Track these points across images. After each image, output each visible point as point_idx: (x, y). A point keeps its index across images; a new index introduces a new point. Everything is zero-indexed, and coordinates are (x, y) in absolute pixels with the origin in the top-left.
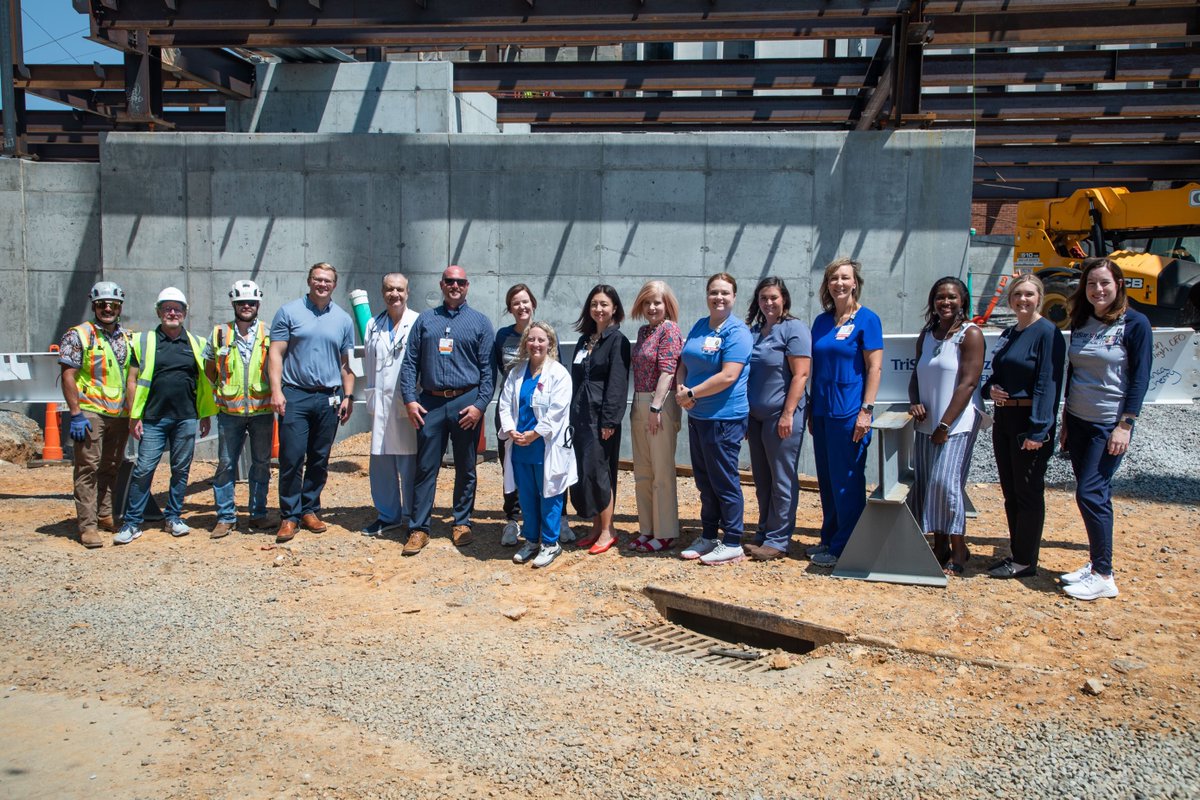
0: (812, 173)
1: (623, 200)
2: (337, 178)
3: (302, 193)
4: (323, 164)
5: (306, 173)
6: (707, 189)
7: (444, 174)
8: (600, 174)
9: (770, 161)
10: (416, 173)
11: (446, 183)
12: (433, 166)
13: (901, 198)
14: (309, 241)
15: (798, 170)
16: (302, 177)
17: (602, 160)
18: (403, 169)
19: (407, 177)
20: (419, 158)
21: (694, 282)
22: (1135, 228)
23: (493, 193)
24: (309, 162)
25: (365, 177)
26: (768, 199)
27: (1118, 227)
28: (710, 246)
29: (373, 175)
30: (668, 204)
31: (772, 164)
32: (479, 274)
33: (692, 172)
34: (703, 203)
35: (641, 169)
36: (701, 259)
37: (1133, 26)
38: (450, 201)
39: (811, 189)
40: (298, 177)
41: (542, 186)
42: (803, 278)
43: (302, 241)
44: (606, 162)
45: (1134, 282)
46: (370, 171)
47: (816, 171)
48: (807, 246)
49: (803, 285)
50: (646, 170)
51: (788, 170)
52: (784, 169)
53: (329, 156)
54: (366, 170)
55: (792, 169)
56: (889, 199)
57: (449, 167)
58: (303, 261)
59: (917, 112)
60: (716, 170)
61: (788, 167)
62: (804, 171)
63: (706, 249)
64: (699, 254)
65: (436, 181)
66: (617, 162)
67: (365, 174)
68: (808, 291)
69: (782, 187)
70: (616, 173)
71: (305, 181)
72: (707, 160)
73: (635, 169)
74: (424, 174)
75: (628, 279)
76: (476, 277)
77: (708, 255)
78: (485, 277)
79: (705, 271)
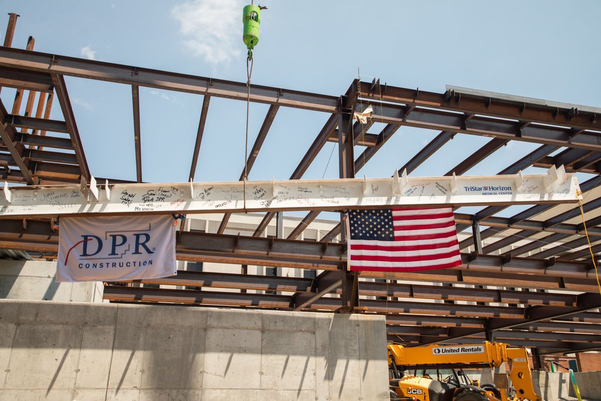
0: (314, 333)
1: (218, 345)
2: (40, 327)
3: (13, 336)
4: (31, 319)
5: (18, 324)
6: (262, 340)
7: (112, 327)
8: (205, 330)
9: (294, 327)
10: (94, 326)
11: (112, 332)
12: (106, 322)
13: (356, 347)
14: (11, 368)
15: (307, 331)
16: (15, 327)
17: (206, 322)
18: (86, 323)
19: (88, 328)
20: (97, 317)
21: (255, 392)
22: (409, 365)
23: (141, 339)
24: (22, 318)
25: (60, 327)
26: (293, 346)
27: (403, 364)
28: (264, 371)
29: (66, 326)
30: (242, 347)
31: (295, 328)
32: (127, 389)
33: (254, 331)
34: (260, 347)
35: (228, 328)
36: (259, 379)
37: (437, 275)
38: (114, 343)
39: (314, 341)
40: (12, 326)
41: (172, 336)
42: (312, 389)
43: (6, 368)
44: (208, 323)
45: (418, 392)
46: (63, 324)
47: (317, 332)
48: (314, 372)
49: (312, 393)
50: (230, 329)
51: (303, 331)
52: (301, 330)
53: (37, 315)
54: (61, 323)
55: (305, 331)
56: (351, 348)
57: (116, 324)
58: (3, 382)
59: (358, 306)
60: (267, 330)
61: (303, 330)
62: (311, 332)
63: (261, 373)
64: (258, 376)
65: (107, 331)
66: (215, 324)
67: (60, 326)
68: (315, 397)
69: (300, 339)
70: (214, 330)
71: (16, 330)
72: (262, 325)
73: (225, 328)
74: (99, 327)
75: (218, 391)
76: (125, 390)
77: (263, 376)
78: (131, 390)
79: (261, 386)
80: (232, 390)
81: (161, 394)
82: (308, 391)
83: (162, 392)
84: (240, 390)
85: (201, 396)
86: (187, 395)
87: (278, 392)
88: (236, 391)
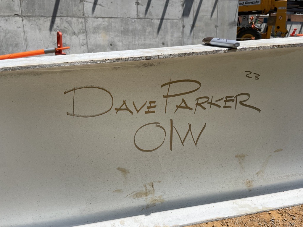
21: (133, 21)
28: (140, 2)
32: (8, 16)
36: (136, 9)
42: (180, 19)
49: (180, 22)
63: (138, 3)
64: (135, 6)
68: (182, 25)
75: (100, 20)
76: (7, 18)
77: (139, 6)
78: (13, 18)
79: (138, 15)
80: (113, 19)
81: (45, 22)
82: (177, 20)
83: (45, 20)
84: (119, 19)
85: (85, 24)
86: (71, 23)
87: (153, 21)
88: (117, 20)
